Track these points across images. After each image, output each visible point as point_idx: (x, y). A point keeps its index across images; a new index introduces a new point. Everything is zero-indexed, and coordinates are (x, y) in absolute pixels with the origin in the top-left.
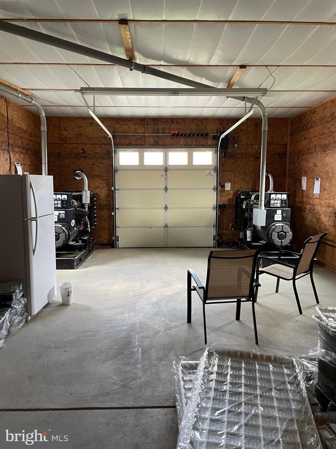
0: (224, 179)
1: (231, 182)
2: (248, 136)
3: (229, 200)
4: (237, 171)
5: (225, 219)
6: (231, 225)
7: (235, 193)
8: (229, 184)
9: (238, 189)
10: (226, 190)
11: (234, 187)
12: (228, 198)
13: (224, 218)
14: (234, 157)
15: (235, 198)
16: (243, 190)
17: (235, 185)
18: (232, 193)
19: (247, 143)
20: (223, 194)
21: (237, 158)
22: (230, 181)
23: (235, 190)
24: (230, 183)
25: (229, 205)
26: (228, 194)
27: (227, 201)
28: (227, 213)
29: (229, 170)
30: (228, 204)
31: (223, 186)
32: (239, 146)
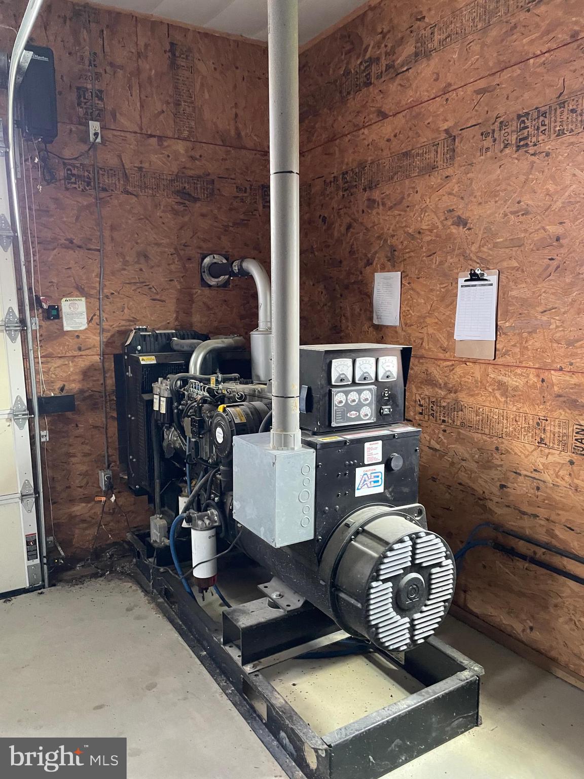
0: (55, 280)
1: (87, 296)
2: (143, 97)
3: (86, 374)
4: (109, 248)
5: (74, 456)
6: (103, 477)
7: (109, 344)
8: (81, 305)
9: (123, 323)
10: (67, 328)
11: (104, 315)
12: (83, 363)
13: (72, 451)
14: (89, 184)
15: (110, 365)
16: (146, 330)
17: (108, 308)
18: (97, 344)
19: (141, 129)
20: (55, 348)
21: (104, 190)
22: (81, 291)
23: (109, 331)
24: (84, 299)
25: (87, 394)
26: (80, 349)
27: (79, 377)
28: (80, 431)
29: (71, 242)
30: (82, 391)
31: (53, 314)
32: (109, 134)
